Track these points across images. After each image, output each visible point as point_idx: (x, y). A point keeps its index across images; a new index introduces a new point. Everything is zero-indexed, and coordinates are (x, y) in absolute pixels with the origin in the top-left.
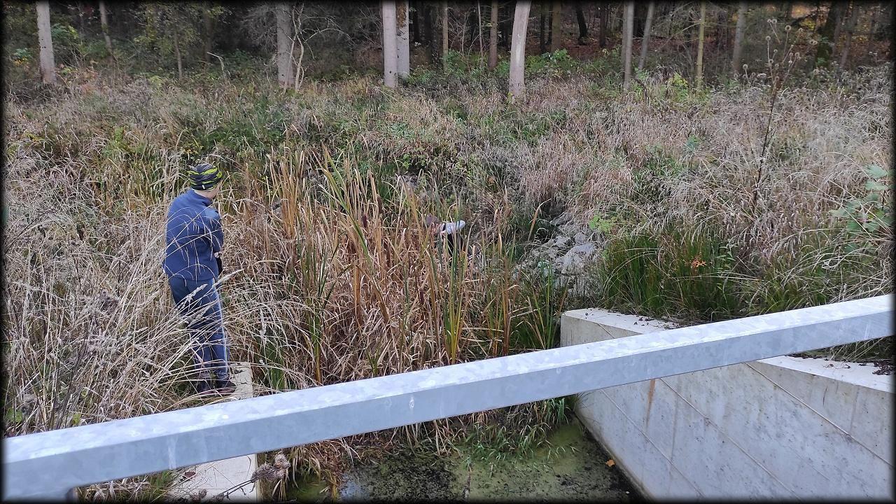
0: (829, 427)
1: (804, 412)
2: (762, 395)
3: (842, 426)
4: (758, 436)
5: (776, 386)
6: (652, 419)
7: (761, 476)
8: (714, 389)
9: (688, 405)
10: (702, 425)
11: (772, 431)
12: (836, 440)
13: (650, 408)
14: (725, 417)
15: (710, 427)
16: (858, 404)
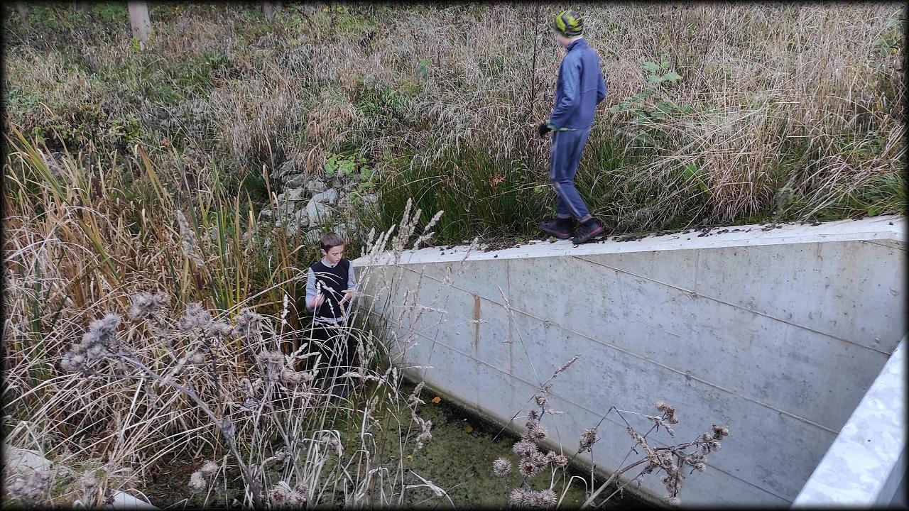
0: (675, 293)
1: (649, 287)
2: (604, 284)
3: (686, 288)
4: (605, 320)
5: (617, 272)
6: (481, 343)
7: (612, 355)
8: (551, 292)
9: (523, 315)
10: (542, 329)
11: (618, 312)
12: (683, 300)
13: (477, 331)
14: (567, 314)
15: (551, 328)
16: (700, 265)
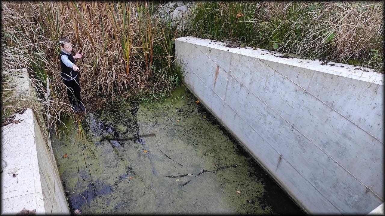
0: (297, 88)
1: (287, 82)
2: (268, 75)
3: (304, 88)
4: (265, 91)
5: (275, 71)
6: (216, 85)
7: (264, 107)
8: (246, 72)
9: (234, 79)
10: (239, 87)
11: (271, 90)
12: (300, 93)
13: (216, 80)
14: (250, 83)
15: (243, 87)
16: (313, 78)
